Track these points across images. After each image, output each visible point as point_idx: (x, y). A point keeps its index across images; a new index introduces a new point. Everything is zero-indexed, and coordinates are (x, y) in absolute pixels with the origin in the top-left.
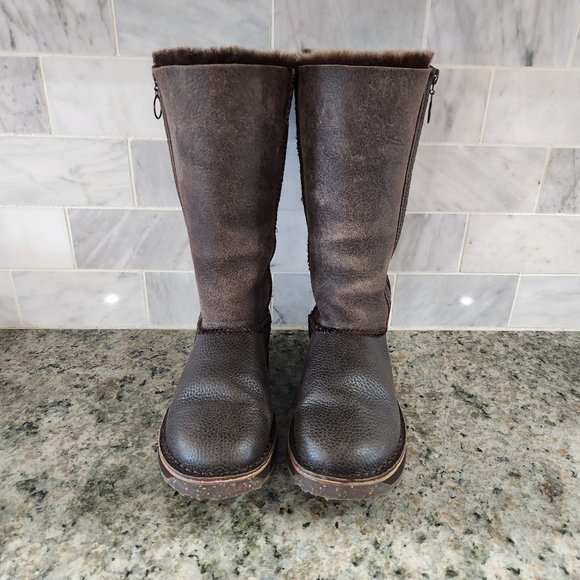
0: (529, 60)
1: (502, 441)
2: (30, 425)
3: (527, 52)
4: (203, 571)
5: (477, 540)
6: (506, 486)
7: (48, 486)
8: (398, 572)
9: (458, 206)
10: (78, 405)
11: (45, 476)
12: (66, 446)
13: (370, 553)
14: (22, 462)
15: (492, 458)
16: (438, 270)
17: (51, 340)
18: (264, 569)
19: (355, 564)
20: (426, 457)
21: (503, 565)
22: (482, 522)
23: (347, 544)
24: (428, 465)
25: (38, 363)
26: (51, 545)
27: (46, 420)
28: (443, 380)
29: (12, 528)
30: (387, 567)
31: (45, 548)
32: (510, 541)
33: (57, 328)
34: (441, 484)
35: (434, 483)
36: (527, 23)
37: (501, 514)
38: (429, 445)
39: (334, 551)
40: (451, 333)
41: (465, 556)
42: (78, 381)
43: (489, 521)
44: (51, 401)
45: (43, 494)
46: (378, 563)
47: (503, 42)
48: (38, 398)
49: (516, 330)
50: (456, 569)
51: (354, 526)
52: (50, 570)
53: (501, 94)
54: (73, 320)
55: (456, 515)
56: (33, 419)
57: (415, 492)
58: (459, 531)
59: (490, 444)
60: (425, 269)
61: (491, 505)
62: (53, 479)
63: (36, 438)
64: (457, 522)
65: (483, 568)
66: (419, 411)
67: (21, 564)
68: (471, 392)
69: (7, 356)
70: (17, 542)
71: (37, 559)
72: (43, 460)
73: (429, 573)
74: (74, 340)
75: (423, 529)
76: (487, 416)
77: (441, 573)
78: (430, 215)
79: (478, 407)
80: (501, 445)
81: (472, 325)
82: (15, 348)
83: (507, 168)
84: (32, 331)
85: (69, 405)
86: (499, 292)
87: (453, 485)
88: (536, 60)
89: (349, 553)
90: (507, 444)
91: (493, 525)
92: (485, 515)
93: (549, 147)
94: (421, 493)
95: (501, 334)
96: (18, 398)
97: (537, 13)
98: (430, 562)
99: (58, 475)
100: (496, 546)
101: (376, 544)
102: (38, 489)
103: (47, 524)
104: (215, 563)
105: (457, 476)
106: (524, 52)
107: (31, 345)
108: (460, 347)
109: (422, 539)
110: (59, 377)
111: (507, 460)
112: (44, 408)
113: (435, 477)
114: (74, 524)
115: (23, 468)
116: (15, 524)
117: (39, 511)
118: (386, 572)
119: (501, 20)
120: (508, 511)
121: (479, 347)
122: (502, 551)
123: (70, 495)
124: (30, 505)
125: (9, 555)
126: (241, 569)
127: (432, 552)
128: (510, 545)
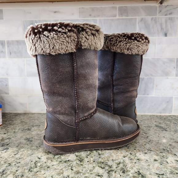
0: (166, 35)
1: (172, 135)
2: (29, 129)
3: (165, 33)
4: (77, 156)
5: (164, 154)
6: (174, 144)
7: (33, 139)
8: (138, 159)
9: (152, 75)
10: (42, 126)
11: (32, 138)
12: (38, 133)
13: (129, 155)
14: (26, 135)
15: (169, 139)
16: (148, 95)
17: (35, 115)
18: (95, 157)
19: (124, 157)
20: (147, 138)
21: (173, 159)
22: (166, 151)
23: (121, 153)
24: (147, 139)
25: (32, 119)
26: (33, 150)
27: (33, 128)
28: (152, 124)
29: (23, 147)
30: (135, 158)
31: (31, 150)
32: (175, 155)
33: (37, 113)
34: (152, 143)
35: (149, 143)
36: (164, 26)
37: (172, 150)
38: (148, 136)
39: (117, 155)
40: (154, 115)
41: (160, 157)
42: (42, 122)
43: (168, 151)
44: (35, 125)
45: (31, 141)
46: (132, 157)
47: (158, 31)
48: (31, 124)
49: (175, 115)
50: (157, 159)
51: (124, 150)
52: (32, 154)
53: (159, 44)
54: (42, 110)
55: (157, 149)
56: (30, 128)
57: (143, 144)
58: (158, 152)
59: (168, 136)
60: (144, 94)
61: (169, 147)
62: (34, 138)
63: (30, 131)
64: (157, 151)
65: (166, 160)
66: (144, 129)
67: (24, 153)
68: (161, 126)
69: (24, 117)
70: (24, 149)
71: (29, 152)
72: (32, 135)
73: (148, 160)
74: (42, 115)
75: (146, 151)
76: (166, 131)
77: (152, 160)
78: (143, 78)
79: (163, 129)
80: (171, 136)
81: (161, 113)
82: (26, 116)
83: (164, 64)
84: (31, 113)
85: (40, 126)
86: (168, 102)
87: (156, 143)
88: (168, 35)
89: (122, 155)
90: (173, 136)
91: (170, 151)
92: (167, 150)
93: (176, 58)
94: (145, 145)
95: (171, 116)
96: (26, 124)
97: (166, 24)
98: (149, 158)
99: (36, 138)
100: (171, 156)
101: (131, 154)
102: (30, 140)
103: (32, 146)
104: (80, 155)
105: (157, 142)
106: (164, 34)
107: (30, 115)
108: (157, 118)
109: (146, 153)
110: (38, 121)
111: (173, 139)
112: (33, 126)
113: (150, 142)
114: (40, 146)
115: (26, 136)
116: (23, 146)
117: (30, 144)
118: (134, 159)
119: (157, 26)
120: (174, 149)
121: (163, 118)
122: (173, 157)
123: (39, 141)
124: (28, 143)
125: (21, 151)
126: (88, 157)
127: (149, 156)
128: (175, 156)
